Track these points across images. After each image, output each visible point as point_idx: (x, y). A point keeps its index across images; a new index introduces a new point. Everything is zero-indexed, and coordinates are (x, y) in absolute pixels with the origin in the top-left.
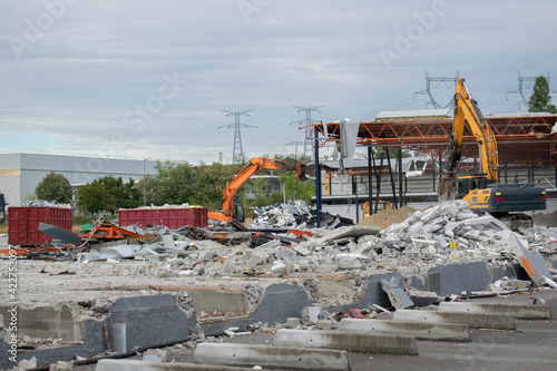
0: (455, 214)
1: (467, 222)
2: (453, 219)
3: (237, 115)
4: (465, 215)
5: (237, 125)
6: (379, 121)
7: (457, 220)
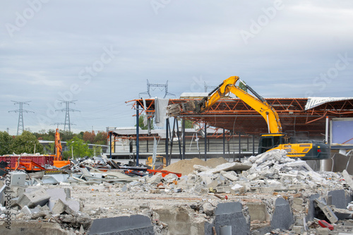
0: (279, 159)
1: (288, 164)
2: (277, 162)
3: (21, 104)
4: (286, 160)
5: (21, 111)
6: (182, 99)
7: (280, 163)
